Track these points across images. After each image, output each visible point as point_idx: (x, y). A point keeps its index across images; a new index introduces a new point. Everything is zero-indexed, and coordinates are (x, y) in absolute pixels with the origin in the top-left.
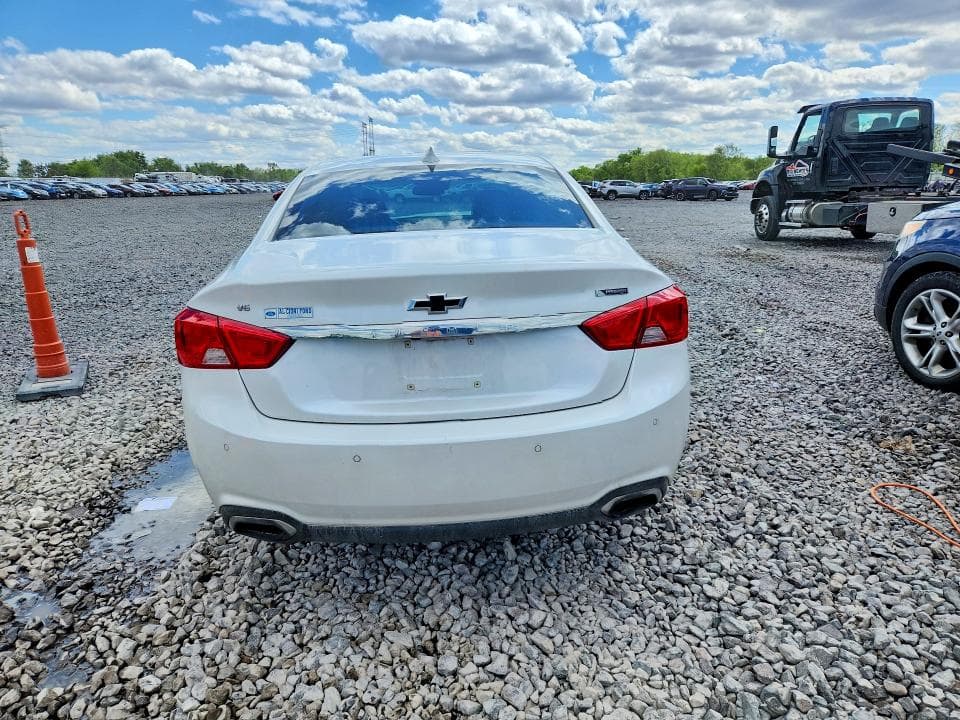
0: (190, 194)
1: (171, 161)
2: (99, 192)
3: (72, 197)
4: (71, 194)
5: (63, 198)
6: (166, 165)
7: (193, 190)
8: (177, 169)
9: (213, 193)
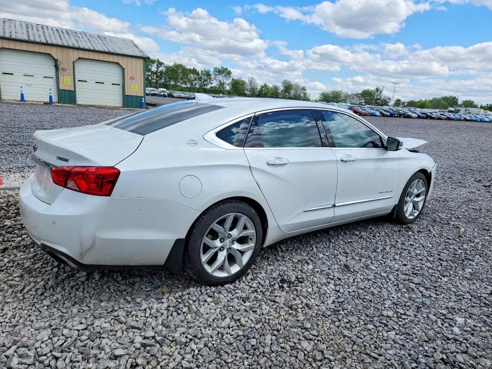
0: (466, 120)
1: (473, 102)
2: (414, 115)
3: (400, 117)
4: (400, 115)
5: (395, 117)
6: (469, 104)
7: (468, 118)
8: (476, 107)
9: (481, 121)
